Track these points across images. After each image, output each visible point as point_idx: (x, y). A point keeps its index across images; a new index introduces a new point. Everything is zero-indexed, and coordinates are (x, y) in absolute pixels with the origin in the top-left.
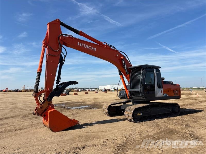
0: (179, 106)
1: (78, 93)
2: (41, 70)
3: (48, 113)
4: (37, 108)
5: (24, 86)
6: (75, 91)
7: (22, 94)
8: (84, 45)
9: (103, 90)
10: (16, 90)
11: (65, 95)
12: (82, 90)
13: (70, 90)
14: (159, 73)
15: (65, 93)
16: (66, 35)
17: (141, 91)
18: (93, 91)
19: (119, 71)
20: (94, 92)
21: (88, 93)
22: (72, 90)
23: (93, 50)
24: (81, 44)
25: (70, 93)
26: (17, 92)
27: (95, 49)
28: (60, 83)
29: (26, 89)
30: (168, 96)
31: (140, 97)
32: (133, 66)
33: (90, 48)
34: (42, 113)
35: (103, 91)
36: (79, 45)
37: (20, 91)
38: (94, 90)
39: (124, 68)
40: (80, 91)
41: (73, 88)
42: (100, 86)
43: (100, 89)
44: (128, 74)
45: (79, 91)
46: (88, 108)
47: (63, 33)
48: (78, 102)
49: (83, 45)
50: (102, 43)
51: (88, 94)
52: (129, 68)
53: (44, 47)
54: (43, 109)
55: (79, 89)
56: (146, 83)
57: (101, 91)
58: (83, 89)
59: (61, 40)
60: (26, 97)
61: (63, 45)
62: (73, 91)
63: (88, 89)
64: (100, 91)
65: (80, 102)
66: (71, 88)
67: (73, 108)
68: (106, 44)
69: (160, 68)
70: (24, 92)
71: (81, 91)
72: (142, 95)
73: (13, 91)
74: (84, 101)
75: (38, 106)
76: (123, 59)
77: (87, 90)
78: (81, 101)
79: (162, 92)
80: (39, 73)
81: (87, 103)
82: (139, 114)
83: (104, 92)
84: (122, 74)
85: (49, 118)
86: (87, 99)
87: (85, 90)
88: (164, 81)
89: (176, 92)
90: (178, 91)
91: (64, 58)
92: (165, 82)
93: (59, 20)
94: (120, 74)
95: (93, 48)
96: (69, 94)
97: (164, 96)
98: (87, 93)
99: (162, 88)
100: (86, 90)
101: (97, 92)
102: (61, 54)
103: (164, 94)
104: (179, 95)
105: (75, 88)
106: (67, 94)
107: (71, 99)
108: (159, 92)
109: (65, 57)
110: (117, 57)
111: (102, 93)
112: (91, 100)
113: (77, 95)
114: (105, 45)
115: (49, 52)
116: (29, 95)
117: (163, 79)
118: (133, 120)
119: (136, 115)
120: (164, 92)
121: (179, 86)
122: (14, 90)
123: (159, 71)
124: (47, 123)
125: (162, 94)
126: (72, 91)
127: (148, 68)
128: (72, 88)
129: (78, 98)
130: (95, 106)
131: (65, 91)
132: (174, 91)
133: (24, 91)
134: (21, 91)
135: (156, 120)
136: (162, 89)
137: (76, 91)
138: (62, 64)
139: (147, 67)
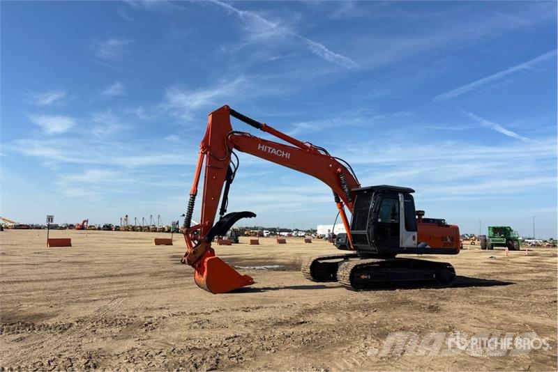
0: (453, 269)
1: (261, 240)
2: (197, 191)
3: (204, 262)
4: (187, 254)
5: (127, 216)
6: (254, 236)
7: (124, 236)
8: (270, 148)
9: (327, 236)
10: (107, 227)
11: (228, 243)
12: (271, 234)
13: (241, 232)
14: (409, 201)
15: (229, 238)
16: (240, 133)
17: (369, 234)
18: (300, 236)
19: (335, 194)
20: (302, 241)
21: (287, 241)
22: (246, 233)
23: (285, 156)
24: (263, 147)
25: (241, 239)
26: (108, 230)
27: (288, 155)
28: (225, 214)
29: (130, 224)
30: (428, 247)
31: (368, 246)
32: (362, 186)
33: (279, 153)
34: (196, 262)
35: (326, 239)
36: (261, 149)
37: (117, 229)
38: (303, 234)
39: (343, 190)
40: (265, 234)
41: (249, 226)
42: (319, 225)
43: (319, 233)
44: (351, 201)
45: (262, 236)
46: (277, 270)
47: (234, 130)
48: (259, 259)
49: (267, 149)
50: (302, 143)
51: (285, 243)
52: (352, 190)
53: (203, 154)
54: (198, 255)
55: (263, 229)
56: (379, 220)
57: (322, 238)
58: (273, 232)
59: (230, 141)
60: (135, 243)
61: (234, 150)
62: (247, 235)
63: (289, 231)
64: (318, 237)
65: (262, 259)
66: (245, 226)
67: (247, 268)
68: (309, 145)
69: (413, 191)
70: (126, 232)
71: (268, 236)
72: (371, 242)
73: (99, 229)
74: (272, 257)
75: (189, 251)
76: (341, 173)
77: (286, 234)
78: (266, 256)
79: (414, 238)
80: (194, 196)
81: (278, 261)
82: (363, 277)
83: (327, 242)
84: (341, 201)
85: (206, 271)
86: (280, 253)
87: (281, 233)
88: (423, 217)
89: (449, 240)
90: (452, 239)
91: (233, 171)
92: (427, 220)
93: (228, 107)
94: (337, 200)
95: (285, 153)
96: (237, 242)
97: (419, 246)
98: (282, 242)
99: (416, 231)
100: (283, 233)
101: (308, 241)
102: (230, 166)
103: (418, 243)
104: (454, 247)
105: (253, 227)
106: (233, 240)
107: (242, 252)
108: (408, 239)
109: (236, 169)
110: (329, 168)
111: (322, 242)
112: (289, 256)
113: (258, 244)
114: (307, 147)
115: (210, 162)
116: (140, 239)
117: (421, 213)
118: (351, 285)
119: (357, 277)
120: (420, 238)
121: (456, 229)
122: (102, 226)
123: (412, 198)
124: (203, 279)
125: (416, 241)
126: (245, 235)
127: (386, 191)
128: (247, 228)
129: (260, 252)
130: (294, 267)
131: (229, 233)
132: (444, 239)
133: (125, 230)
134: (119, 230)
135: (397, 290)
136: (416, 233)
137: (256, 234)
138: (229, 182)
139: (384, 191)
